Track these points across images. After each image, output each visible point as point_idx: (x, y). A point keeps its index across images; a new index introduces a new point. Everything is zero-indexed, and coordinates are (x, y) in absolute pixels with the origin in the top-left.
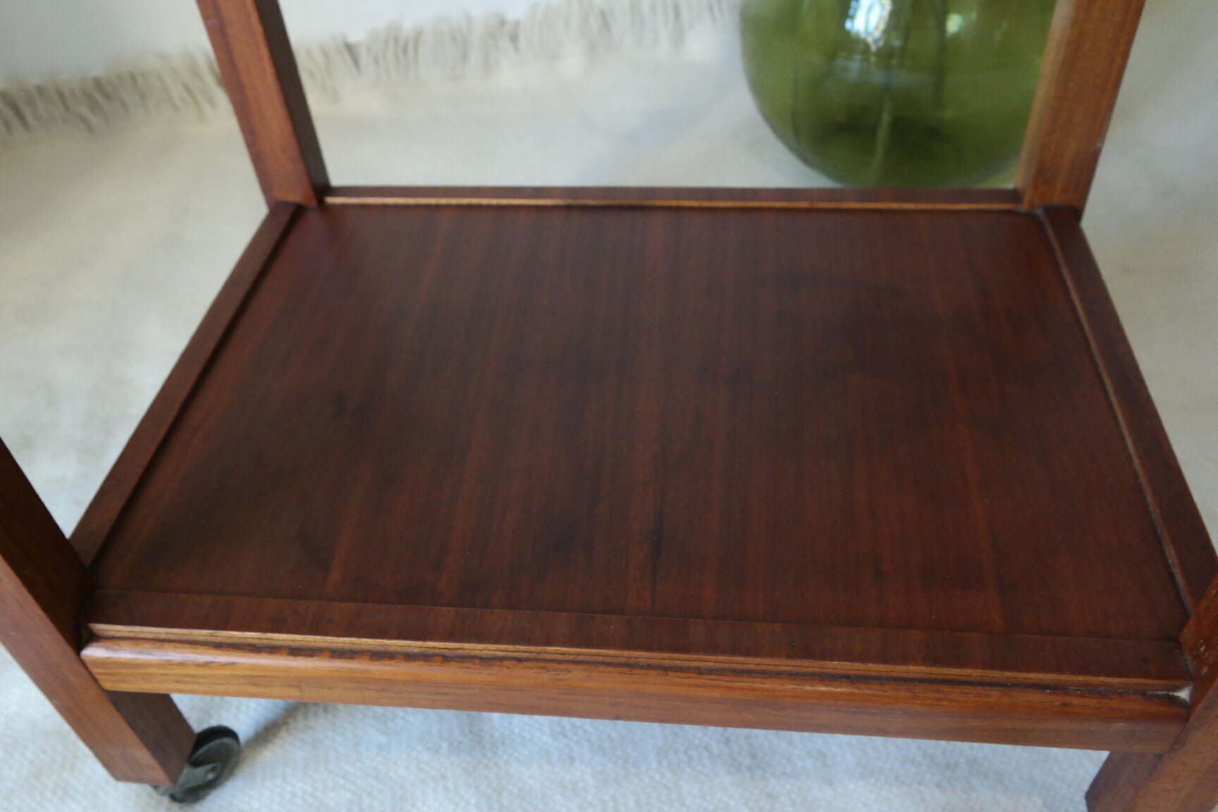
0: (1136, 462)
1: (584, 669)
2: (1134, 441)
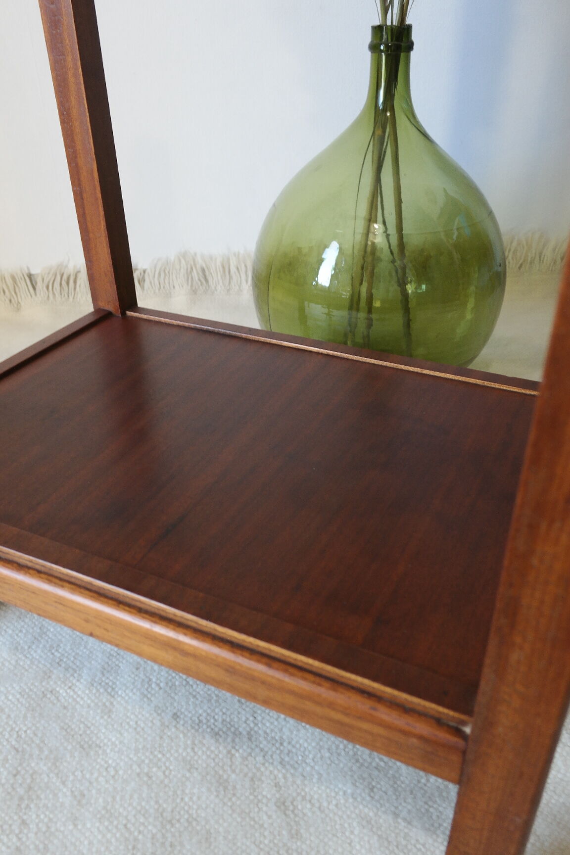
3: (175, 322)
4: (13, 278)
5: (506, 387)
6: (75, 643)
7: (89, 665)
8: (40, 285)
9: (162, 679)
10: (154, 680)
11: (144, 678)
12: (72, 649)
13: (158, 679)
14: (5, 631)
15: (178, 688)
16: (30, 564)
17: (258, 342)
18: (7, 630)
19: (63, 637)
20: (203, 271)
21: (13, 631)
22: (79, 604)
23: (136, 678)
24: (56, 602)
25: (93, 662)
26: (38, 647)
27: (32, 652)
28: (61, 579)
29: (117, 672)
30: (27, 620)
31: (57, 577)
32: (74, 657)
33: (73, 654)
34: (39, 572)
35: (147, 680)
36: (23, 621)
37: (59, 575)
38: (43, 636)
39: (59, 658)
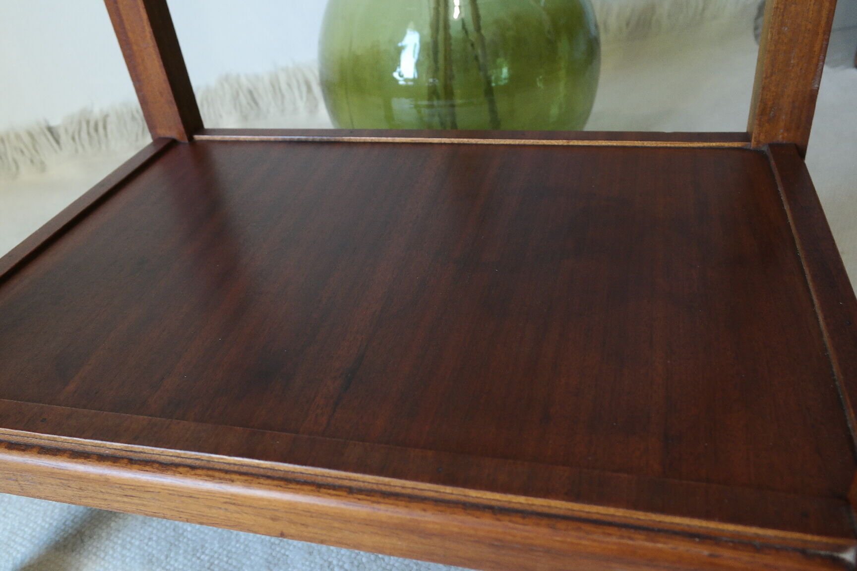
0: (826, 335)
1: (246, 480)
2: (825, 318)
3: (257, 138)
4: (31, 135)
5: (671, 144)
6: (223, 539)
7: (248, 563)
8: (63, 138)
9: (344, 559)
10: (335, 562)
11: (321, 562)
12: (221, 547)
13: (339, 560)
14: (130, 542)
15: (367, 566)
16: (177, 460)
17: (365, 143)
18: (133, 541)
19: (206, 534)
20: (251, 93)
21: (141, 540)
22: (261, 499)
23: (312, 565)
24: (225, 503)
25: (252, 557)
26: (177, 553)
27: (172, 562)
28: (227, 472)
29: (287, 563)
30: (154, 524)
31: (220, 470)
32: (227, 556)
33: (225, 553)
34: (193, 468)
35: (326, 564)
36: (150, 526)
37: (222, 466)
38: (181, 539)
39: (209, 561)
